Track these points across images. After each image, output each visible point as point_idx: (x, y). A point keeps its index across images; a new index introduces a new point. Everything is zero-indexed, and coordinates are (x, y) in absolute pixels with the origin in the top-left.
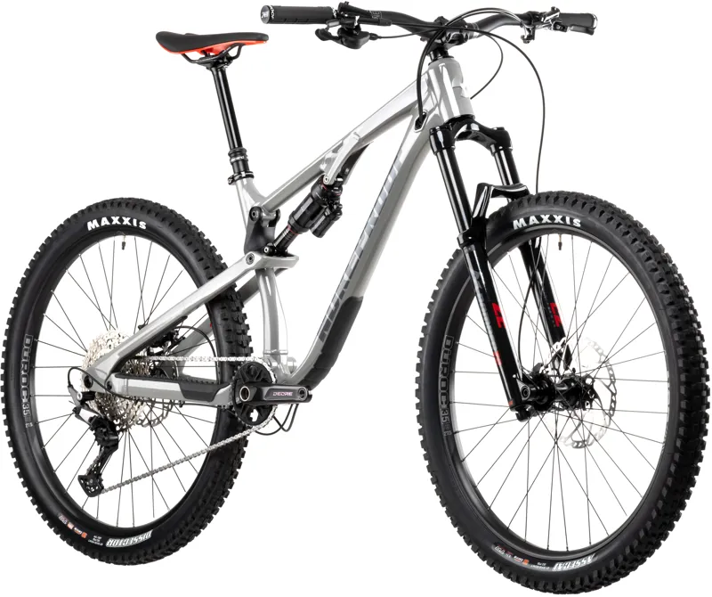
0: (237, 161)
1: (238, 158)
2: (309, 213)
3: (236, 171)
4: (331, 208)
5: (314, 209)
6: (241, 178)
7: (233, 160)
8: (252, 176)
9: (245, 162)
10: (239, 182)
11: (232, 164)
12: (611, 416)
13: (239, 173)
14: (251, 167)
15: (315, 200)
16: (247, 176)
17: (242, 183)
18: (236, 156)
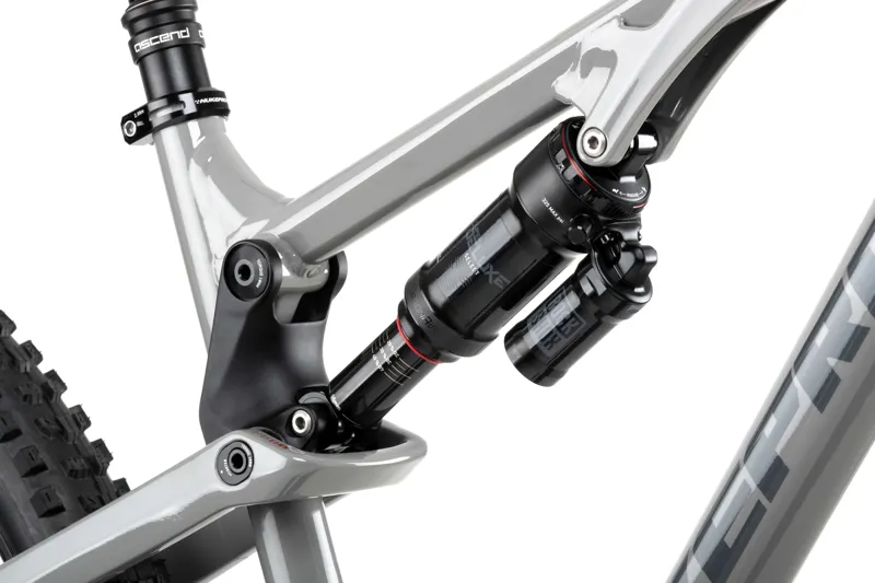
0: (161, 51)
1: (167, 37)
2: (500, 282)
3: (159, 90)
4: (608, 263)
5: (524, 263)
6: (178, 118)
7: (145, 44)
8: (223, 110)
9: (191, 52)
10: (170, 135)
11: (140, 59)
13: (172, 98)
14: (218, 74)
15: (532, 226)
16: (203, 112)
17: (186, 139)
18: (155, 29)
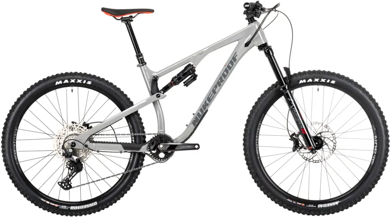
12: (333, 151)
